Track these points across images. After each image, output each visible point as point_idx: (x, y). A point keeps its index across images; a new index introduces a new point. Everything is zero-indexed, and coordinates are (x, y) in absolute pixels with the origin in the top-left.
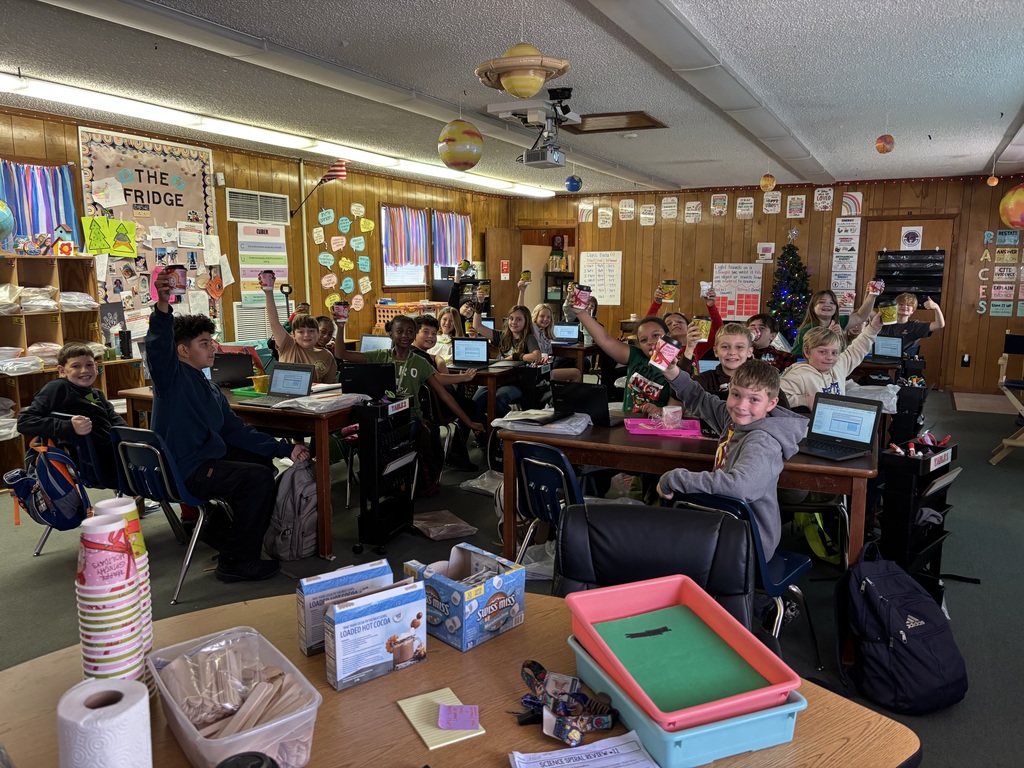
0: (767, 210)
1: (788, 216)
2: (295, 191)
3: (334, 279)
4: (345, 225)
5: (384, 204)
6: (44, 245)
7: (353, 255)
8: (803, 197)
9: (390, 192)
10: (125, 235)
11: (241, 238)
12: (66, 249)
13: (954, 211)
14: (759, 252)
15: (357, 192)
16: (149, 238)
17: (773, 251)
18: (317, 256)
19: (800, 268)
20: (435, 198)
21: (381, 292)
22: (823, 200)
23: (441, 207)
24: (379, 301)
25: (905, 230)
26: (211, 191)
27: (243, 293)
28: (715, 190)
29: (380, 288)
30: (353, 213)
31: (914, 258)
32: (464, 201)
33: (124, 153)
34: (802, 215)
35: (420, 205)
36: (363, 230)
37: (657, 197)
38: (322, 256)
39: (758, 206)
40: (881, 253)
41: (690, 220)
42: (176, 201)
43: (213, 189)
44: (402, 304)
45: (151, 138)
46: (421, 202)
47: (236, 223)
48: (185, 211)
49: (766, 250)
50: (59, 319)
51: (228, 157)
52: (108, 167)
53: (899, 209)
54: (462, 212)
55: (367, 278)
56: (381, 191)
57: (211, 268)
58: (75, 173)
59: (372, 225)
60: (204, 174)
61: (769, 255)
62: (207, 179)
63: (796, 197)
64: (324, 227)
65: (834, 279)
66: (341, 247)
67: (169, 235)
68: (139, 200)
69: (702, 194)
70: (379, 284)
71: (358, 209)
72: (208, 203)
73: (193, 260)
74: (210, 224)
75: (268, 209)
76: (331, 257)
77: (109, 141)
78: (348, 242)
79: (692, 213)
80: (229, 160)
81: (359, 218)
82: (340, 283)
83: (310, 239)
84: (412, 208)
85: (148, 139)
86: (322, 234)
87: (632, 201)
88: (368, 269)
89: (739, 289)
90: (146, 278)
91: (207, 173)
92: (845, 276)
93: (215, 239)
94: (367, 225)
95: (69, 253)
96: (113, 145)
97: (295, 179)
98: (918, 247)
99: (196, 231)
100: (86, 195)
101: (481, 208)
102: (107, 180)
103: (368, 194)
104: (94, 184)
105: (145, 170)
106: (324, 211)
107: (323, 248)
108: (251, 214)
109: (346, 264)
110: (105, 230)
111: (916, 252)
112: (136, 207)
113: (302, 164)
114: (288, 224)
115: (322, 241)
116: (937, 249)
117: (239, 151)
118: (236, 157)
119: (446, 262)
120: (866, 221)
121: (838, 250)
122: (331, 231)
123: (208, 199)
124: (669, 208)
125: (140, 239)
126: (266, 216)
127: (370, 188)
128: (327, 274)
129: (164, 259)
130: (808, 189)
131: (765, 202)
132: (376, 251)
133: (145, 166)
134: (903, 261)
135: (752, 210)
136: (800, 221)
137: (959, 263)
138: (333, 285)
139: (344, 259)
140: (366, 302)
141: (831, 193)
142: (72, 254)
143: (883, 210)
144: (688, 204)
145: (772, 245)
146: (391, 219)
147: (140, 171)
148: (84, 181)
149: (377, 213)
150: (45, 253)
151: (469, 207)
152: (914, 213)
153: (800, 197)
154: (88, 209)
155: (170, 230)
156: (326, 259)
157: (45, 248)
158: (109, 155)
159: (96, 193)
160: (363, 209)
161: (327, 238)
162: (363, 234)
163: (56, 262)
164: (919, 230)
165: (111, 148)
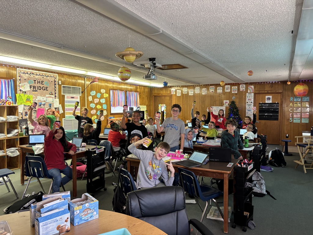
0: (226, 91)
1: (232, 92)
2: (83, 86)
3: (95, 111)
4: (99, 95)
5: (111, 89)
6: (3, 102)
7: (101, 104)
8: (237, 87)
9: (113, 85)
10: (29, 99)
11: (66, 99)
12: (9, 103)
13: (281, 91)
14: (224, 103)
15: (103, 85)
16: (37, 100)
17: (228, 103)
18: (90, 104)
19: (236, 108)
20: (127, 87)
21: (110, 115)
22: (242, 88)
23: (130, 90)
24: (109, 118)
25: (267, 97)
26: (57, 86)
27: (66, 116)
28: (211, 85)
29: (109, 114)
30: (101, 92)
31: (269, 105)
32: (137, 88)
33: (30, 75)
34: (237, 92)
35: (123, 89)
36: (105, 97)
37: (194, 87)
38: (91, 104)
39: (223, 90)
40: (260, 104)
41: (203, 94)
42: (46, 89)
43: (58, 85)
44: (116, 118)
45: (39, 71)
46: (123, 88)
47: (64, 95)
48: (49, 92)
49: (226, 102)
50: (6, 124)
51: (63, 76)
52: (25, 79)
53: (265, 91)
54: (136, 91)
55: (105, 111)
56: (110, 85)
57: (56, 108)
58: (15, 82)
59: (107, 95)
60: (55, 81)
61: (227, 104)
62: (56, 83)
63: (234, 87)
64: (92, 96)
65: (247, 111)
66: (98, 102)
67: (43, 99)
68: (34, 89)
69: (207, 86)
70: (109, 112)
71: (103, 91)
72: (56, 89)
73: (50, 106)
74: (56, 95)
75: (75, 91)
76: (94, 105)
77: (26, 72)
78: (100, 100)
79: (204, 92)
80: (63, 77)
81: (103, 93)
82: (97, 112)
83: (88, 100)
84: (120, 90)
85: (38, 72)
86: (91, 98)
87: (186, 88)
88: (106, 108)
90: (35, 111)
91: (56, 81)
92: (250, 110)
93: (57, 100)
94: (106, 95)
95: (10, 104)
96: (27, 73)
97: (84, 82)
98: (271, 102)
99: (52, 97)
100: (18, 88)
101: (142, 90)
102: (25, 83)
103: (107, 86)
104: (20, 84)
105: (37, 80)
106: (92, 91)
107: (91, 102)
108: (69, 93)
109: (99, 107)
110: (23, 98)
111: (270, 103)
112: (33, 91)
113: (86, 78)
114: (81, 95)
115: (92, 100)
116: (276, 102)
117: (66, 74)
118: (65, 76)
119: (131, 106)
120: (255, 94)
121: (247, 103)
122: (94, 97)
123: (56, 88)
124: (197, 90)
125: (34, 100)
126: (74, 93)
127: (107, 84)
128: (92, 110)
129: (41, 106)
130: (238, 85)
131: (226, 88)
132: (109, 103)
133: (37, 79)
134: (267, 106)
135: (222, 91)
136: (236, 94)
137: (283, 107)
138: (94, 113)
139: (98, 105)
140: (105, 118)
141: (245, 86)
142: (11, 105)
143: (260, 91)
144: (203, 89)
145: (228, 101)
146: (114, 93)
147: (35, 81)
148: (18, 84)
149: (109, 92)
150: (3, 104)
151: (138, 90)
152: (269, 92)
153: (236, 87)
154: (18, 91)
155: (44, 97)
156: (93, 105)
157: (3, 103)
158: (26, 76)
159: (21, 87)
160: (105, 91)
161: (93, 99)
162: (104, 98)
163: (6, 107)
164: (271, 97)
165: (27, 74)
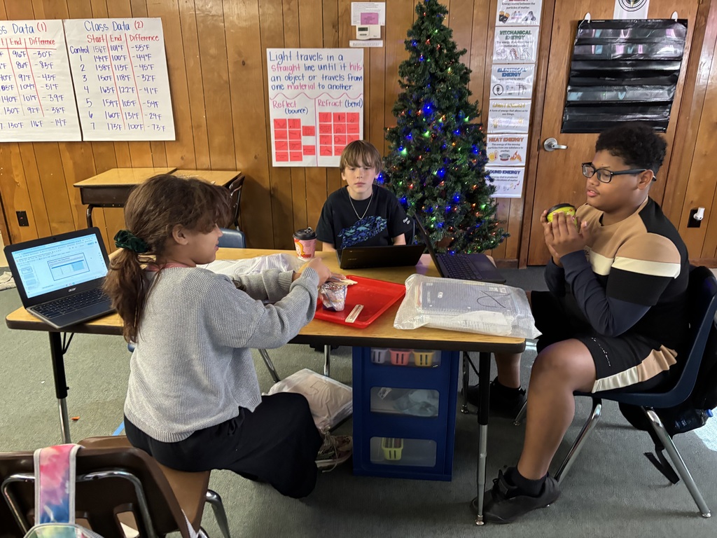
14: (356, 22)
17: (382, 21)
40: (580, 24)
49: (369, 19)
61: (375, 30)
89: (321, 103)
92: (514, 74)
98: (642, 10)
116: (674, 17)
121: (504, 18)
145: (380, 8)
